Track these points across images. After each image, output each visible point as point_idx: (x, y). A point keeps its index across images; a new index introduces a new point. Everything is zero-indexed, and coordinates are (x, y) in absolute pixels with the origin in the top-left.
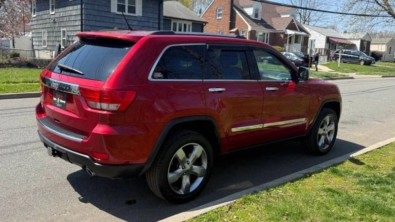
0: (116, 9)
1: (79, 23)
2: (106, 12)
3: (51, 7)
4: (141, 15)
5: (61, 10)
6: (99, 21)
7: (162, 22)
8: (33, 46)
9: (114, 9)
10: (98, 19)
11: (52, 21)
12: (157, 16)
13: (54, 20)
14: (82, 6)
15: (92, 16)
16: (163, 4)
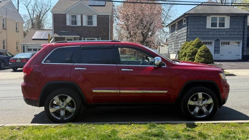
0: (211, 26)
1: (186, 37)
2: (203, 28)
3: (176, 29)
4: (229, 27)
5: (180, 30)
6: (198, 35)
7: (246, 30)
8: (169, 51)
9: (209, 26)
10: (198, 33)
11: (176, 37)
12: (241, 27)
13: (177, 37)
14: (187, 27)
15: (193, 32)
16: (247, 18)
